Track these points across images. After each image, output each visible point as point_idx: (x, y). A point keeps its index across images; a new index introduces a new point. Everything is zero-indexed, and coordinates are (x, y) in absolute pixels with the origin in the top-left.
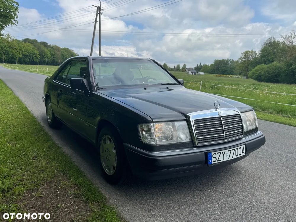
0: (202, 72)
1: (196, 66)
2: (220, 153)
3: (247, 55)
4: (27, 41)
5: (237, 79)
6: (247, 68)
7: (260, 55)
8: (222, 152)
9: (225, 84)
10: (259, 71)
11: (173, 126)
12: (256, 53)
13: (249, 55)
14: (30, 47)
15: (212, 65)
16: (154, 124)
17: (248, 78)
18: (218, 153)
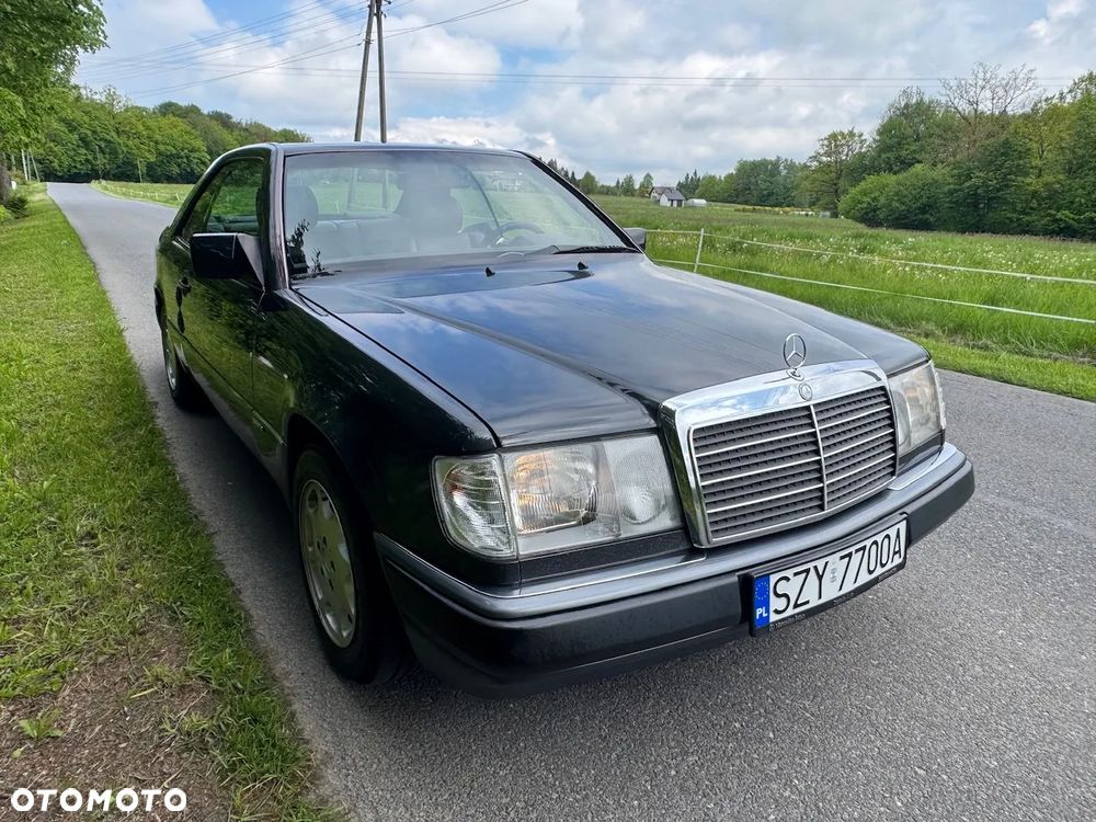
0: (700, 197)
1: (682, 180)
2: (808, 571)
3: (836, 146)
4: (168, 109)
5: (806, 219)
6: (835, 185)
7: (874, 146)
8: (816, 567)
9: (772, 237)
10: (872, 196)
11: (598, 461)
12: (863, 138)
13: (843, 145)
14: (179, 128)
15: (730, 176)
16: (508, 456)
17: (837, 217)
18: (796, 574)
